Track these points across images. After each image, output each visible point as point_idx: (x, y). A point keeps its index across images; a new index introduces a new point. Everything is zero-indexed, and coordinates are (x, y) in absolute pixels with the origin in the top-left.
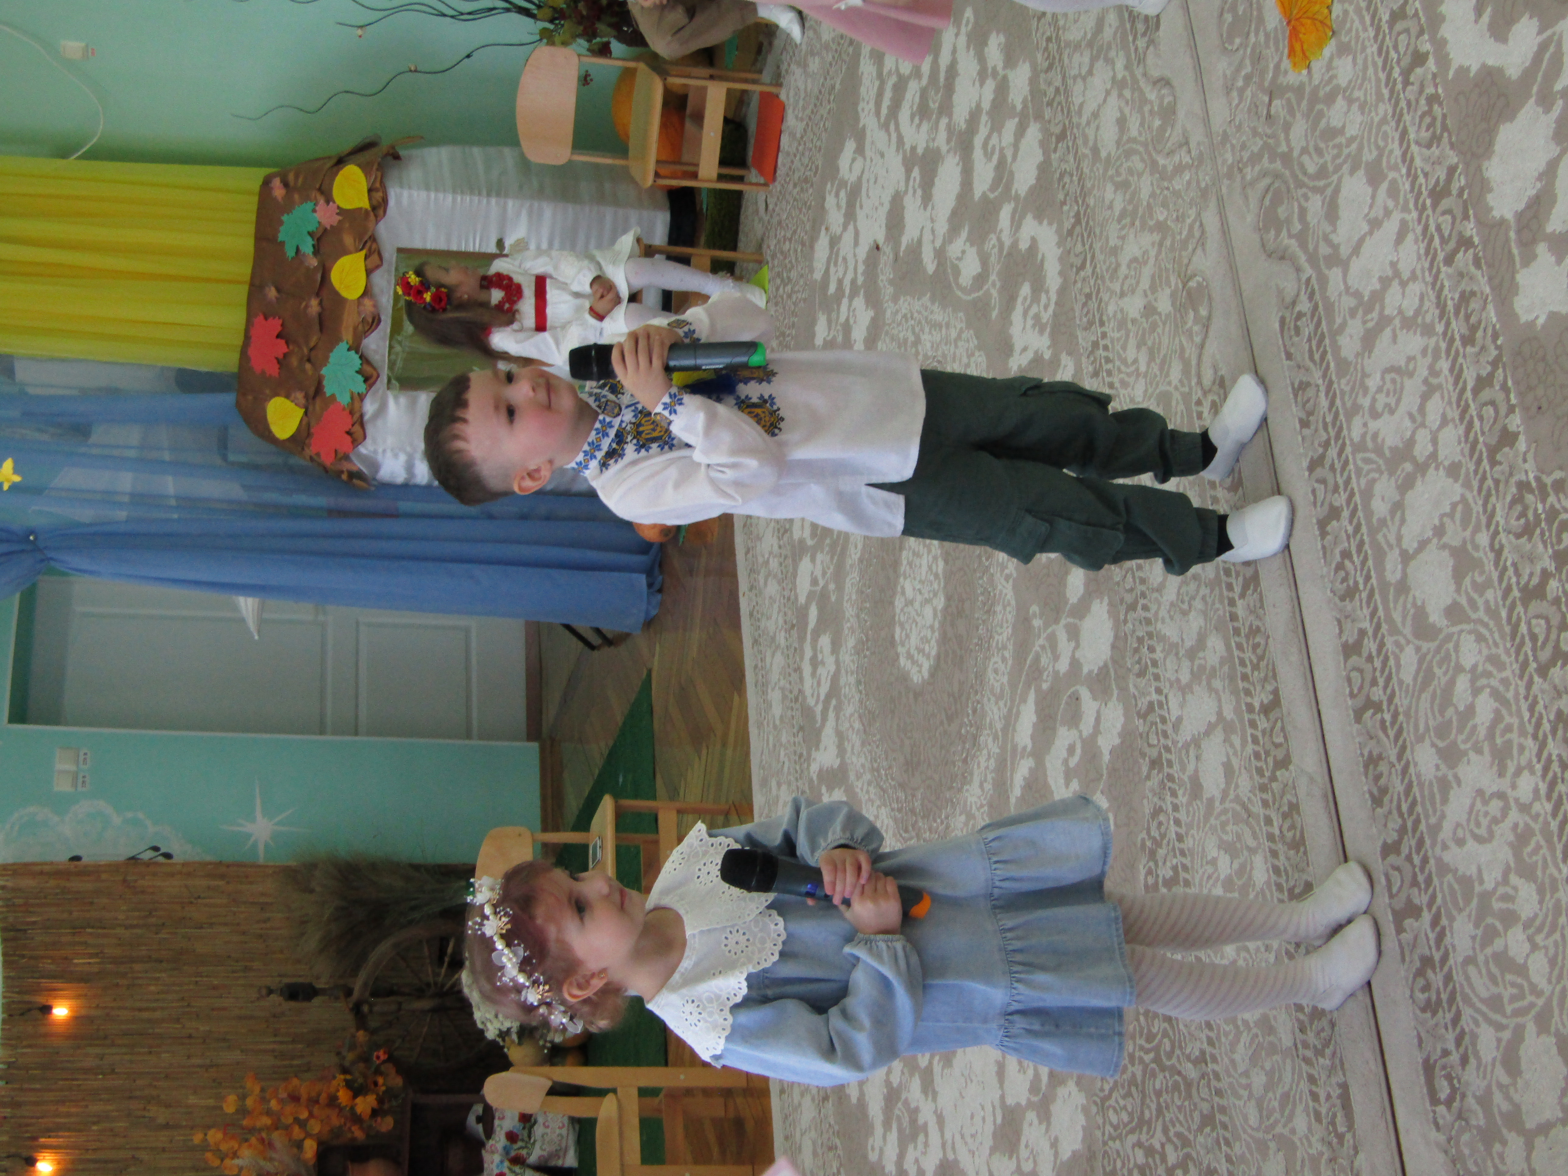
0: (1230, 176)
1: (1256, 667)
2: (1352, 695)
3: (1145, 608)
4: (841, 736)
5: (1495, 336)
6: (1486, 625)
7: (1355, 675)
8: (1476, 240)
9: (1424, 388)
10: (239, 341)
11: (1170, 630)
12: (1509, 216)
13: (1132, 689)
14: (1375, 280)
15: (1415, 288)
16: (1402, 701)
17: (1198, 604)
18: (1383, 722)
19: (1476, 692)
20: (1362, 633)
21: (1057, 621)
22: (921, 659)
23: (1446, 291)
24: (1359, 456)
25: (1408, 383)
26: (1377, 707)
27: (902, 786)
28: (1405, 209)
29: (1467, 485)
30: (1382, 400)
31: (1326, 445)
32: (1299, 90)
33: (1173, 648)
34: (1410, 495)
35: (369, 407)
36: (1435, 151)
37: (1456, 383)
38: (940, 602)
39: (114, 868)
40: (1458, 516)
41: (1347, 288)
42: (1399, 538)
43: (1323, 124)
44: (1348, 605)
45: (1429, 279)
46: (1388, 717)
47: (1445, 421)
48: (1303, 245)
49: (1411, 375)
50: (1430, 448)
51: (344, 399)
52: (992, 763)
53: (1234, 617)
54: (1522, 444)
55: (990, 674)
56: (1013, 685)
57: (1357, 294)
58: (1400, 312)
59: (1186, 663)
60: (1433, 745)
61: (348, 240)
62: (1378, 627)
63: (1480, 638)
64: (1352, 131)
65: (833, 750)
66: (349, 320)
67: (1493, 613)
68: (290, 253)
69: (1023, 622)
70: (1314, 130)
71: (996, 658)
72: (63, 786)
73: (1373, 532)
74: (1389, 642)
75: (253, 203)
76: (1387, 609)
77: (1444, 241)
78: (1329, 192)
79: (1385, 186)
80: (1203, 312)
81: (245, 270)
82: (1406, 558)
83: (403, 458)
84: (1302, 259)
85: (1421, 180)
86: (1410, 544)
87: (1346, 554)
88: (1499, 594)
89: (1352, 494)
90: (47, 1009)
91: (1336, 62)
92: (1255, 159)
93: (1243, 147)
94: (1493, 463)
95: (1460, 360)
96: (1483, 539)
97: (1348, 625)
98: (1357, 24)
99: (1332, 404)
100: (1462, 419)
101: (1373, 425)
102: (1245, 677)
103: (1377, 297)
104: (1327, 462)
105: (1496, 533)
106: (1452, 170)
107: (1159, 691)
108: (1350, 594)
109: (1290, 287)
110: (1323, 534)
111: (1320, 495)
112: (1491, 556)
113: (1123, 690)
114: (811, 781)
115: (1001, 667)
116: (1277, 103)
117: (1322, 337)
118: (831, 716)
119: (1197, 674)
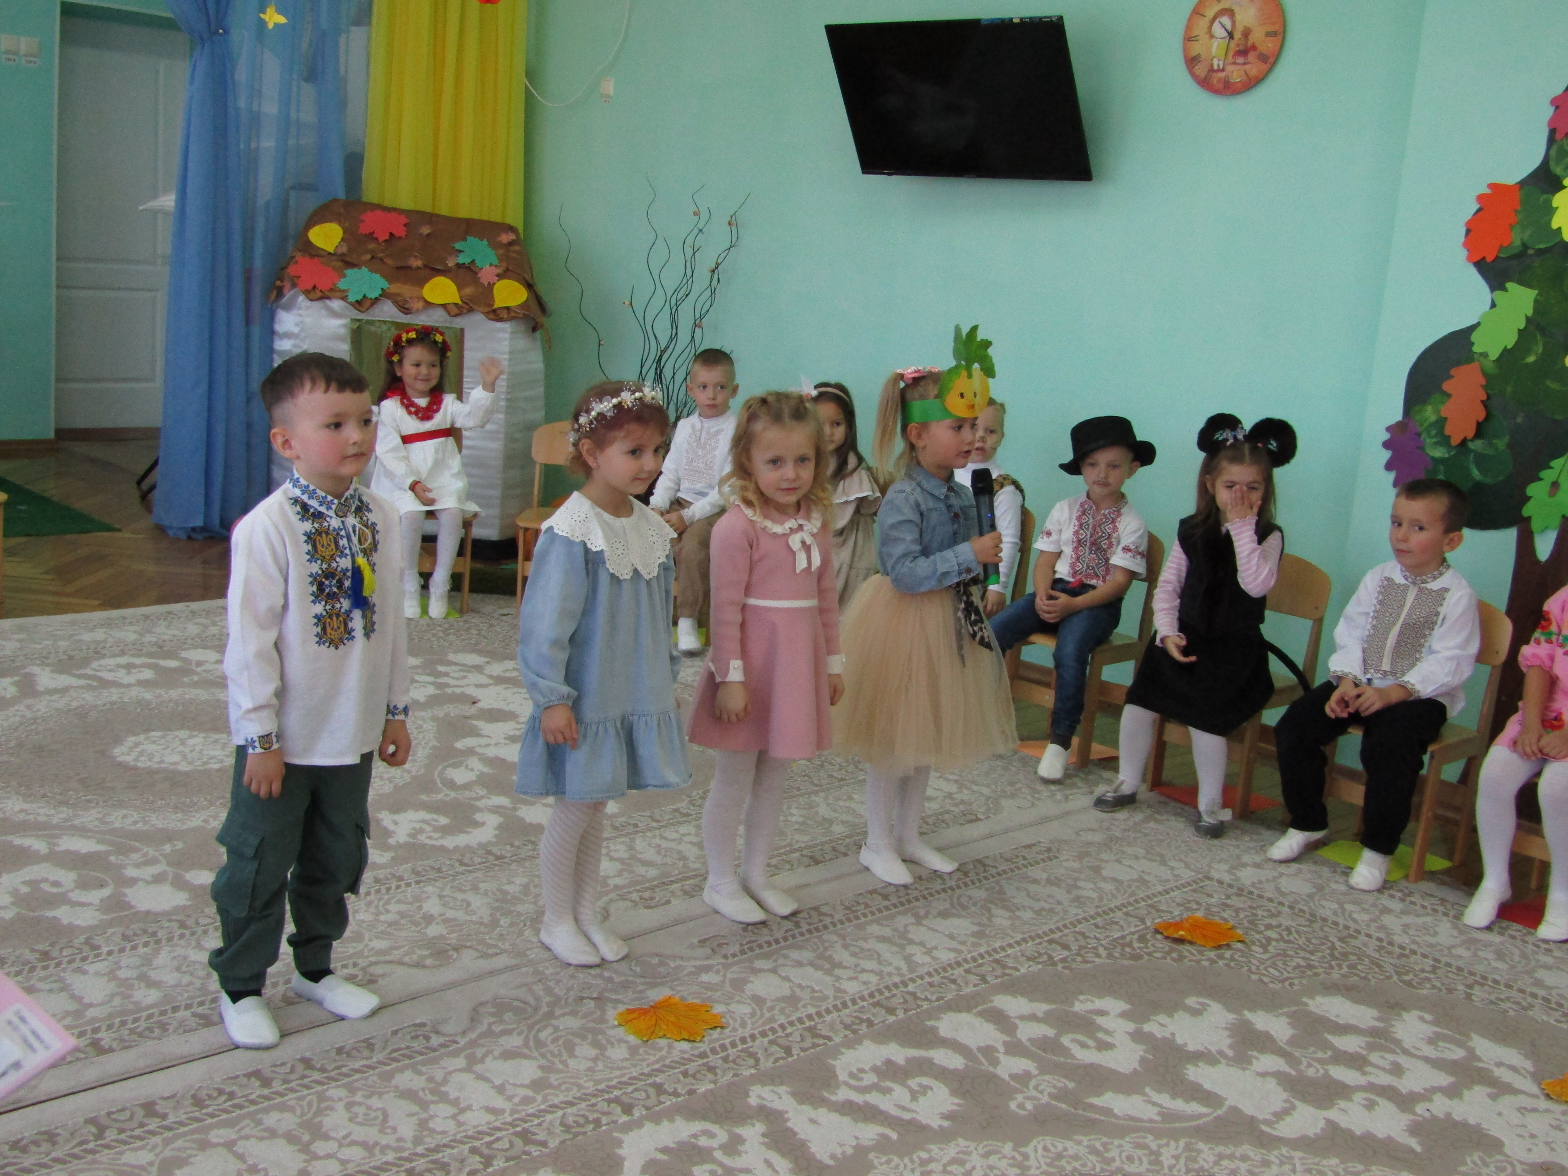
0: (536, 972)
1: (132, 1031)
2: (109, 1114)
3: (182, 936)
4: (64, 691)
7: (128, 1113)
8: (490, 1170)
9: (371, 1143)
10: (387, 203)
11: (164, 957)
13: (111, 931)
14: (456, 1094)
15: (451, 1126)
16: (105, 1156)
17: (186, 979)
18: (86, 1142)
20: (164, 1116)
21: (169, 864)
22: (134, 754)
23: (449, 1151)
24: (314, 1098)
25: (375, 1129)
26: (100, 1136)
27: (21, 745)
28: (513, 1112)
30: (360, 1110)
31: (323, 1070)
32: (602, 1020)
33: (148, 961)
34: (282, 1142)
35: (336, 304)
36: (558, 1129)
37: (376, 1168)
38: (184, 767)
41: (450, 1073)
42: (246, 1138)
43: (577, 1040)
44: (188, 1102)
45: (458, 1137)
46: (91, 1145)
47: (344, 1163)
48: (483, 1035)
49: (382, 1131)
50: (321, 1153)
51: (342, 284)
52: (42, 819)
53: (175, 1009)
55: (123, 812)
56: (113, 832)
57: (445, 1081)
58: (432, 1117)
59: (133, 974)
61: (469, 291)
62: (169, 1128)
64: (572, 1063)
65: (52, 685)
66: (405, 290)
68: (458, 246)
69: (169, 836)
70: (572, 1034)
71: (136, 816)
73: (251, 1115)
74: (157, 1139)
75: (496, 218)
76: (184, 1134)
77: (489, 1145)
78: (525, 1050)
79: (530, 1093)
80: (428, 962)
81: (444, 210)
82: (229, 1145)
83: (296, 330)
84: (473, 1036)
85: (536, 1122)
86: (241, 1147)
87: (231, 1095)
89: (282, 1095)
91: (624, 1046)
92: (548, 990)
93: (558, 981)
95: (395, 1169)
97: (171, 1103)
98: (652, 1059)
99: (357, 1071)
101: (340, 1106)
102: (123, 1023)
103: (443, 1098)
104: (308, 1072)
106: (544, 1144)
107: (110, 953)
108: (198, 1102)
109: (450, 1028)
110: (249, 1075)
111: (281, 1070)
113: (111, 923)
114: (24, 667)
115: (129, 821)
116: (592, 1004)
117: (410, 1057)
118: (82, 682)
119: (125, 983)
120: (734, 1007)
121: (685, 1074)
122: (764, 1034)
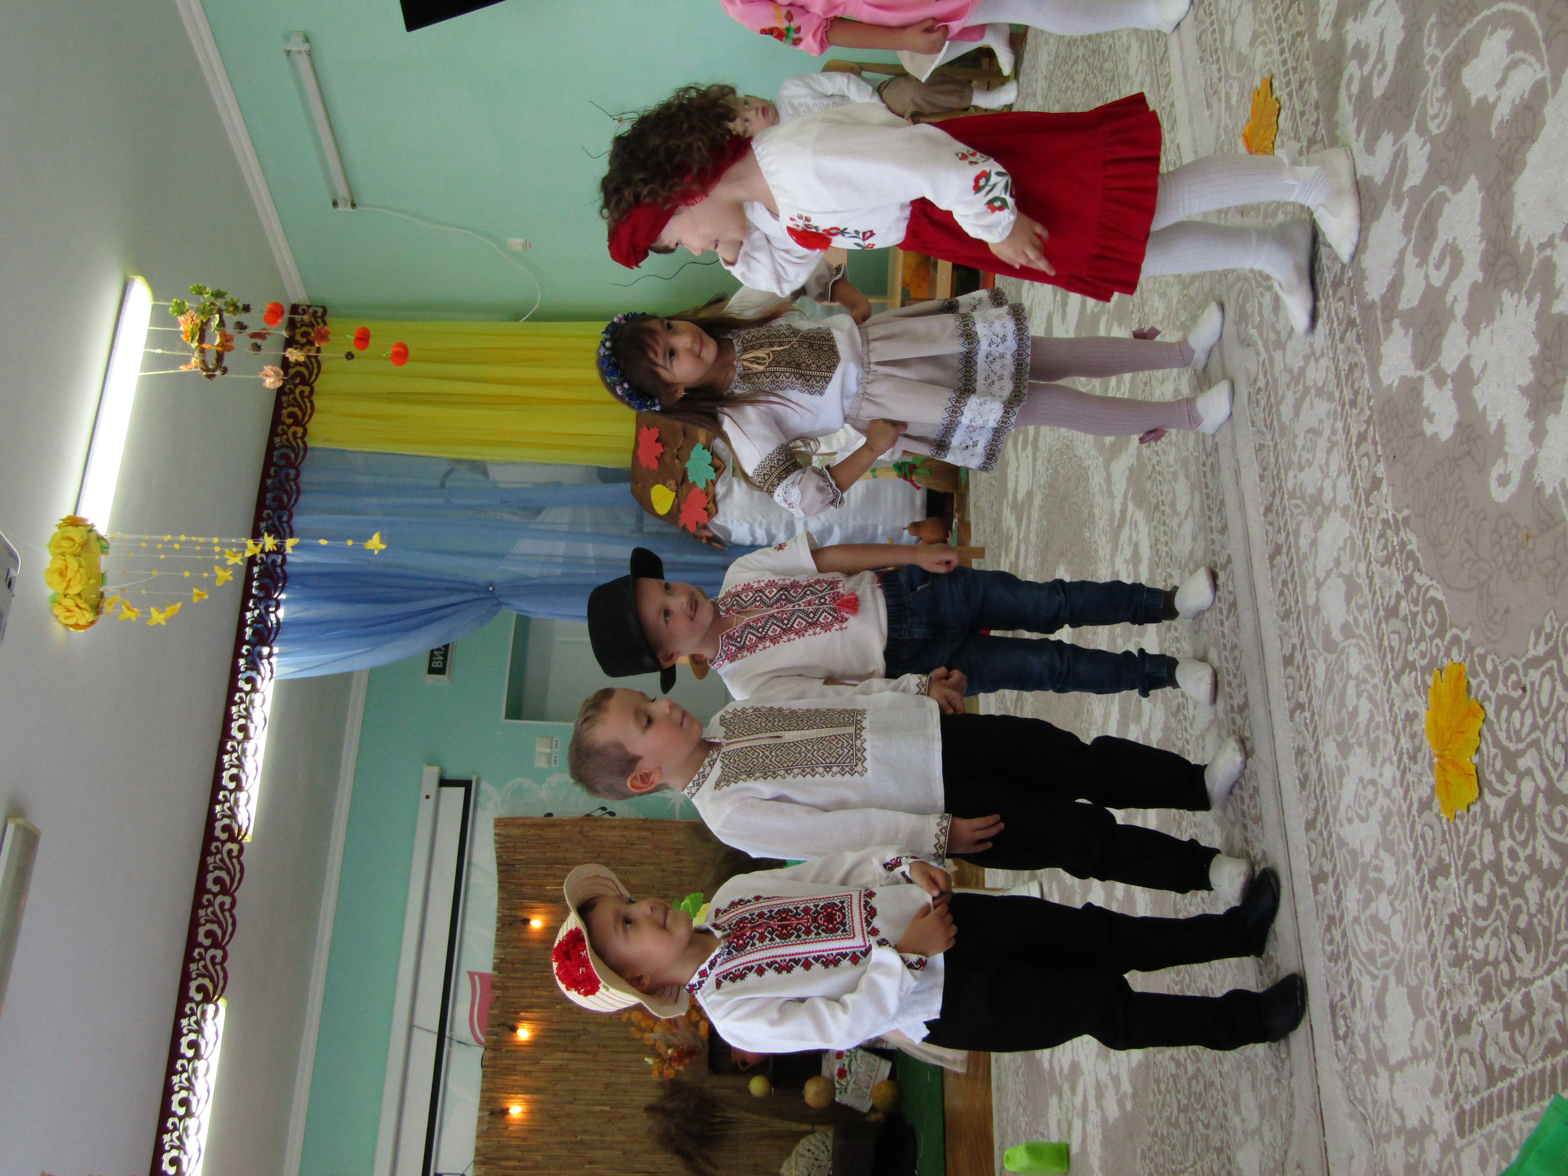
1: (1235, 676)
2: (1288, 699)
5: (1369, 399)
6: (1364, 639)
7: (1289, 681)
8: (1358, 320)
9: (1328, 445)
12: (1377, 299)
14: (1300, 358)
15: (1324, 362)
16: (1317, 704)
18: (1306, 720)
19: (1359, 695)
20: (1294, 647)
23: (1340, 364)
24: (1293, 502)
25: (1320, 442)
26: (1302, 708)
29: (1353, 524)
30: (1304, 456)
31: (1273, 495)
34: (1321, 533)
37: (1346, 440)
40: (1348, 549)
41: (1285, 366)
42: (1315, 568)
44: (1286, 625)
45: (1331, 355)
46: (1309, 717)
47: (1340, 472)
48: (1260, 334)
49: (1321, 434)
50: (1332, 494)
54: (1384, 489)
57: (1290, 371)
58: (1315, 383)
60: (1334, 740)
62: (1302, 640)
63: (1361, 651)
67: (1368, 629)
74: (1309, 653)
76: (1307, 627)
77: (1339, 322)
82: (1319, 585)
84: (1260, 344)
85: (1326, 273)
86: (1321, 575)
87: (1285, 583)
88: (1372, 612)
89: (1288, 534)
94: (1368, 504)
95: (1349, 420)
96: (1362, 568)
97: (1285, 639)
99: (1277, 461)
100: (1349, 469)
101: (1301, 476)
103: (1302, 372)
104: (1274, 508)
105: (1370, 562)
108: (1287, 615)
111: (1271, 535)
112: (1367, 581)
117: (1271, 407)
120: (1257, 66)
121: (1302, 114)
122: (1279, 29)
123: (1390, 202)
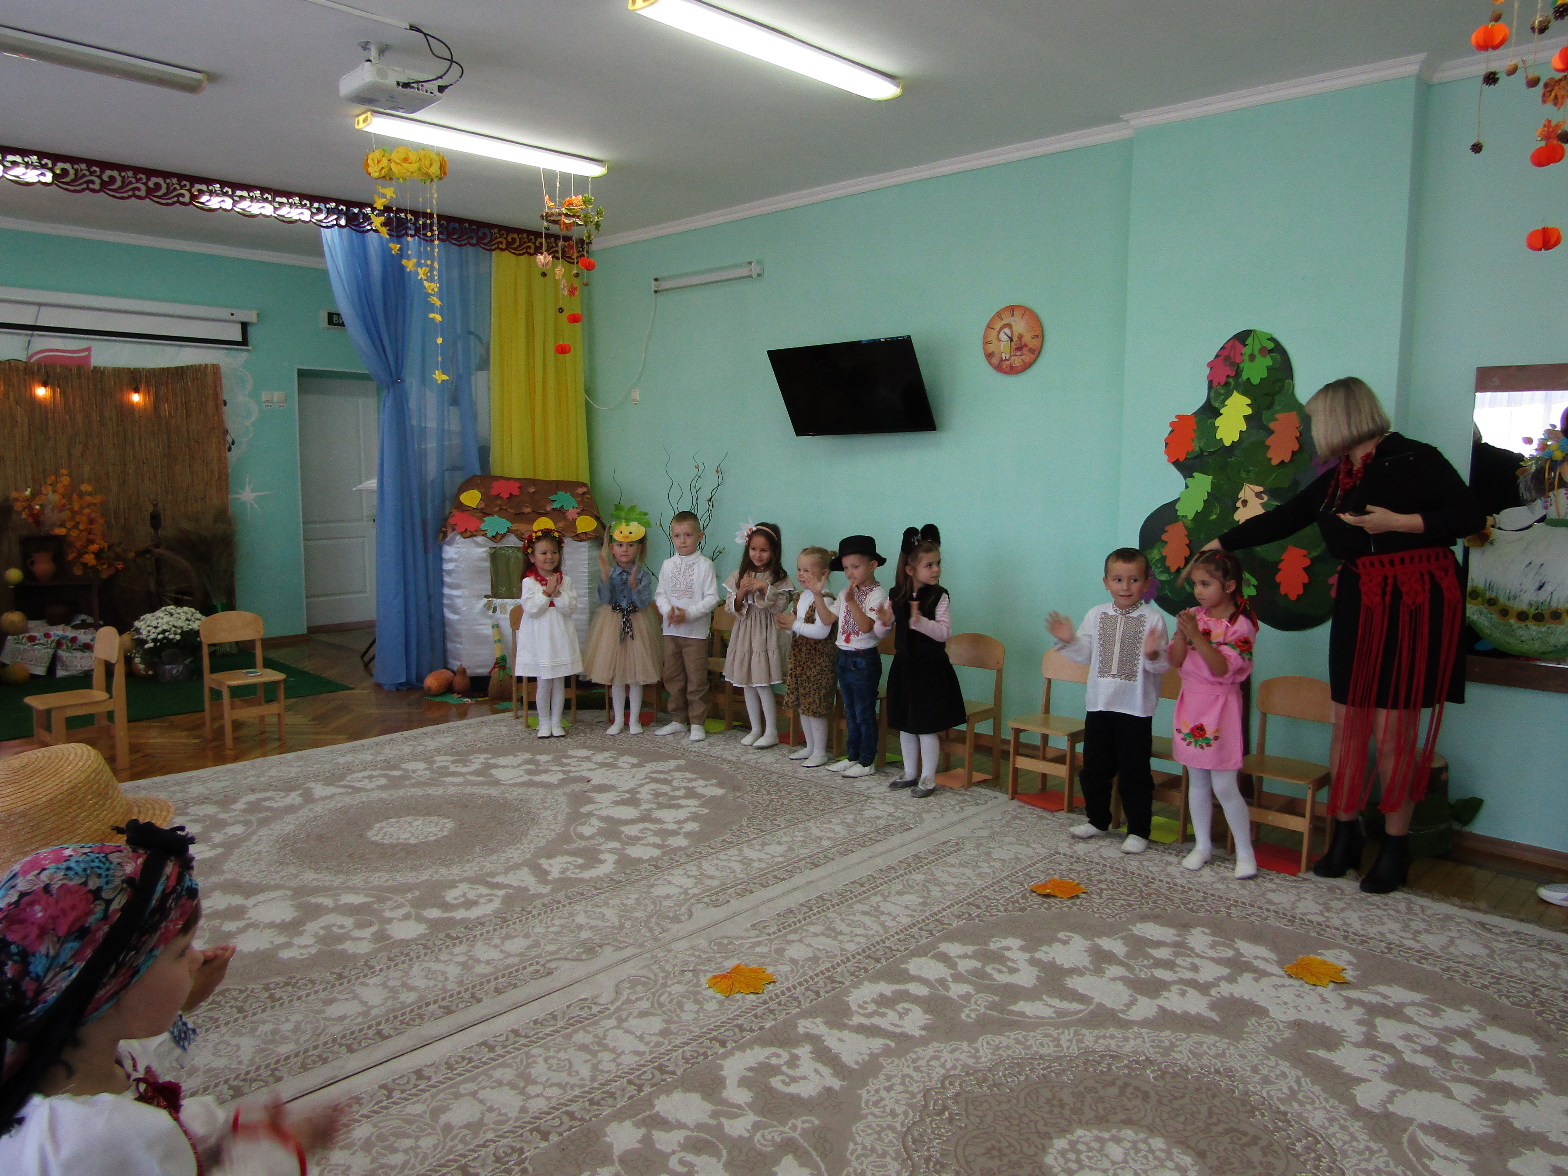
0: (653, 957)
1: (402, 1022)
2: (394, 1080)
3: (426, 954)
4: (332, 796)
5: (596, 1116)
6: (443, 1148)
7: (405, 1080)
8: (642, 1094)
9: (564, 1083)
10: (507, 474)
11: (416, 969)
12: (656, 1109)
13: (380, 955)
14: (614, 1044)
15: (612, 1066)
16: (394, 1110)
17: (432, 983)
18: (381, 1101)
19: (406, 1151)
20: (429, 1078)
21: (412, 906)
22: (381, 835)
23: (614, 1084)
24: (524, 1056)
25: (564, 1074)
26: (389, 1097)
27: (308, 835)
28: (651, 1053)
29: (517, 1119)
30: (554, 1061)
31: (526, 1036)
32: (698, 985)
33: (406, 973)
34: (507, 1088)
35: (480, 539)
36: (681, 1062)
37: (569, 1100)
38: (413, 841)
39: (221, 422)
40: (501, 1118)
41: (607, 1030)
42: (483, 1088)
43: (685, 1000)
44: (443, 1067)
45: (619, 1073)
46: (384, 1104)
47: (548, 1099)
48: (624, 1003)
49: (569, 1075)
50: (533, 1094)
51: (483, 527)
52: (328, 884)
53: (428, 1004)
54: (543, 1144)
55: (378, 874)
56: (372, 889)
57: (605, 1037)
58: (600, 1062)
59: (398, 983)
60: (372, 1134)
61: (561, 524)
62: (434, 1087)
63: (436, 1147)
64: (684, 1016)
65: (324, 794)
66: (522, 527)
67: (450, 1151)
68: (552, 498)
69: (409, 888)
70: (682, 996)
71: (387, 877)
72: (264, 396)
73: (485, 1073)
74: (427, 1094)
75: (573, 478)
76: (445, 1089)
77: (639, 1076)
78: (652, 1010)
79: (661, 1039)
80: (584, 957)
81: (541, 477)
82: (474, 1094)
83: (456, 556)
84: (619, 1003)
85: (667, 1058)
86: (481, 1094)
87: (470, 1060)
88: (462, 1152)
89: (503, 1056)
90: (137, 390)
91: (714, 1001)
92: (662, 969)
93: (667, 961)
94: (531, 1131)
95: (581, 1100)
96: (490, 1135)
97: (432, 1069)
98: (734, 1008)
99: (548, 1035)
100: (551, 1108)
101: (540, 1060)
102: (395, 1017)
103: (606, 1048)
104: (518, 1039)
105: (494, 1142)
106: (673, 1073)
107: (381, 970)
108: (450, 1067)
109: (603, 1000)
110: (480, 1045)
111: (500, 1039)
112: (482, 1142)
113: (379, 950)
114: (304, 784)
115: (383, 879)
116: (690, 975)
117: (581, 1022)
118: (343, 790)
119: (394, 990)
120: (780, 967)
121: (756, 1016)
122: (801, 984)
123: (713, 1107)
